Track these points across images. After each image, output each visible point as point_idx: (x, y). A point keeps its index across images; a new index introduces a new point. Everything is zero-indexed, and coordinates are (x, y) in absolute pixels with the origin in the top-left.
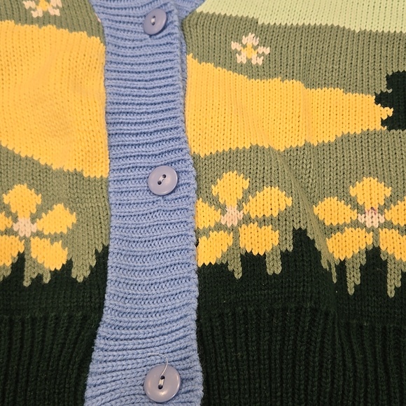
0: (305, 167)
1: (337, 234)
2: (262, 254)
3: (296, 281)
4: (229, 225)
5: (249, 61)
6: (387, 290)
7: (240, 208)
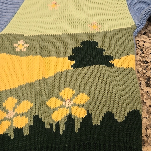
0: (43, 87)
1: (55, 111)
2: (22, 128)
3: (34, 137)
4: (9, 118)
5: (21, 50)
6: (75, 130)
7: (14, 111)
